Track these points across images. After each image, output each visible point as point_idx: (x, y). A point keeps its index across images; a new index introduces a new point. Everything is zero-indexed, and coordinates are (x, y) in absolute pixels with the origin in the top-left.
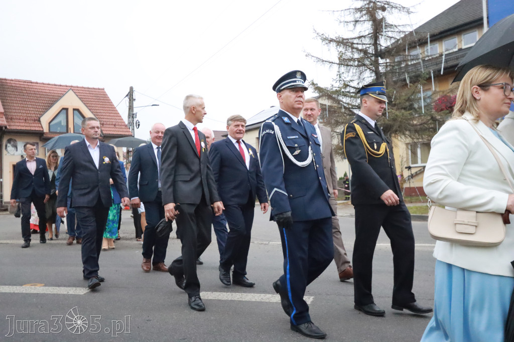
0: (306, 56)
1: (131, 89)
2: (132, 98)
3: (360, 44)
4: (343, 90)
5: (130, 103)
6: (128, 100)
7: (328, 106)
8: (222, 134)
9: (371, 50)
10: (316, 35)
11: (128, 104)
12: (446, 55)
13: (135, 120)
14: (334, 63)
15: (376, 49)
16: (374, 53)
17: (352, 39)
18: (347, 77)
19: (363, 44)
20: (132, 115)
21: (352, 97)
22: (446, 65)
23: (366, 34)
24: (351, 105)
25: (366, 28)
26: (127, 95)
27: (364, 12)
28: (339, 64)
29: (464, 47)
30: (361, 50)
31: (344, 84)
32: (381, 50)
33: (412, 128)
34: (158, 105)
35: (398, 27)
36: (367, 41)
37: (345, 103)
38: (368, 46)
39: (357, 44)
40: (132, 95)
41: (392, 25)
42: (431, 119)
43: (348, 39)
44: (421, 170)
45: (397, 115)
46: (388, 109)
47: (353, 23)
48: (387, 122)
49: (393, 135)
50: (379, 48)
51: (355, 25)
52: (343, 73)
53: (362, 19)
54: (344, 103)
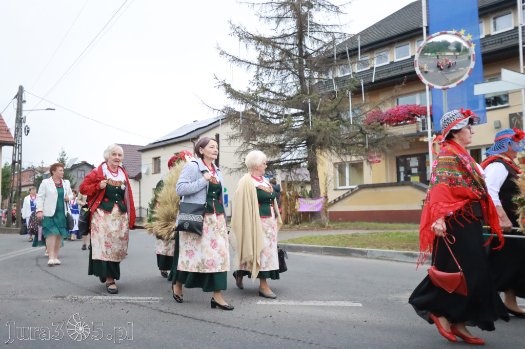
0: (220, 53)
1: (21, 88)
2: (21, 99)
3: (283, 44)
4: (261, 95)
5: (18, 105)
6: (17, 101)
7: (242, 113)
8: (138, 149)
9: (296, 52)
10: (233, 31)
11: (16, 106)
12: (376, 68)
13: (24, 126)
14: (253, 64)
15: (301, 51)
16: (298, 54)
17: (275, 38)
18: (265, 80)
19: (286, 44)
20: (20, 120)
21: (269, 103)
22: (378, 78)
23: (290, 33)
24: (269, 112)
25: (290, 26)
26: (16, 97)
27: (288, 8)
28: (258, 66)
29: (396, 60)
30: (283, 51)
31: (262, 87)
32: (306, 52)
33: (339, 142)
34: (54, 110)
35: (326, 27)
36: (291, 40)
37: (262, 109)
38: (292, 47)
39: (280, 44)
40: (22, 96)
41: (320, 25)
42: (360, 132)
43: (269, 39)
44: (349, 192)
45: (320, 125)
46: (312, 117)
47: (275, 20)
48: (309, 132)
49: (318, 151)
50: (304, 51)
51: (278, 23)
52: (261, 74)
53: (285, 16)
54: (260, 108)
